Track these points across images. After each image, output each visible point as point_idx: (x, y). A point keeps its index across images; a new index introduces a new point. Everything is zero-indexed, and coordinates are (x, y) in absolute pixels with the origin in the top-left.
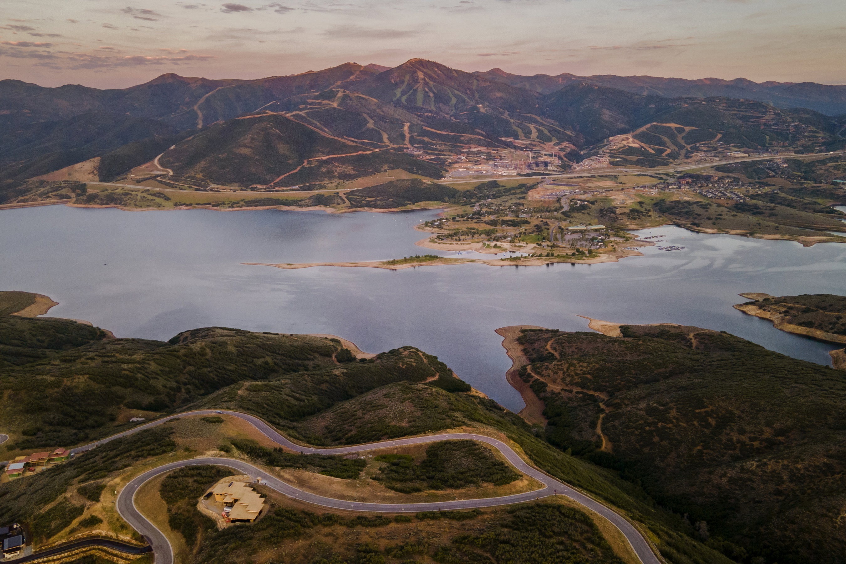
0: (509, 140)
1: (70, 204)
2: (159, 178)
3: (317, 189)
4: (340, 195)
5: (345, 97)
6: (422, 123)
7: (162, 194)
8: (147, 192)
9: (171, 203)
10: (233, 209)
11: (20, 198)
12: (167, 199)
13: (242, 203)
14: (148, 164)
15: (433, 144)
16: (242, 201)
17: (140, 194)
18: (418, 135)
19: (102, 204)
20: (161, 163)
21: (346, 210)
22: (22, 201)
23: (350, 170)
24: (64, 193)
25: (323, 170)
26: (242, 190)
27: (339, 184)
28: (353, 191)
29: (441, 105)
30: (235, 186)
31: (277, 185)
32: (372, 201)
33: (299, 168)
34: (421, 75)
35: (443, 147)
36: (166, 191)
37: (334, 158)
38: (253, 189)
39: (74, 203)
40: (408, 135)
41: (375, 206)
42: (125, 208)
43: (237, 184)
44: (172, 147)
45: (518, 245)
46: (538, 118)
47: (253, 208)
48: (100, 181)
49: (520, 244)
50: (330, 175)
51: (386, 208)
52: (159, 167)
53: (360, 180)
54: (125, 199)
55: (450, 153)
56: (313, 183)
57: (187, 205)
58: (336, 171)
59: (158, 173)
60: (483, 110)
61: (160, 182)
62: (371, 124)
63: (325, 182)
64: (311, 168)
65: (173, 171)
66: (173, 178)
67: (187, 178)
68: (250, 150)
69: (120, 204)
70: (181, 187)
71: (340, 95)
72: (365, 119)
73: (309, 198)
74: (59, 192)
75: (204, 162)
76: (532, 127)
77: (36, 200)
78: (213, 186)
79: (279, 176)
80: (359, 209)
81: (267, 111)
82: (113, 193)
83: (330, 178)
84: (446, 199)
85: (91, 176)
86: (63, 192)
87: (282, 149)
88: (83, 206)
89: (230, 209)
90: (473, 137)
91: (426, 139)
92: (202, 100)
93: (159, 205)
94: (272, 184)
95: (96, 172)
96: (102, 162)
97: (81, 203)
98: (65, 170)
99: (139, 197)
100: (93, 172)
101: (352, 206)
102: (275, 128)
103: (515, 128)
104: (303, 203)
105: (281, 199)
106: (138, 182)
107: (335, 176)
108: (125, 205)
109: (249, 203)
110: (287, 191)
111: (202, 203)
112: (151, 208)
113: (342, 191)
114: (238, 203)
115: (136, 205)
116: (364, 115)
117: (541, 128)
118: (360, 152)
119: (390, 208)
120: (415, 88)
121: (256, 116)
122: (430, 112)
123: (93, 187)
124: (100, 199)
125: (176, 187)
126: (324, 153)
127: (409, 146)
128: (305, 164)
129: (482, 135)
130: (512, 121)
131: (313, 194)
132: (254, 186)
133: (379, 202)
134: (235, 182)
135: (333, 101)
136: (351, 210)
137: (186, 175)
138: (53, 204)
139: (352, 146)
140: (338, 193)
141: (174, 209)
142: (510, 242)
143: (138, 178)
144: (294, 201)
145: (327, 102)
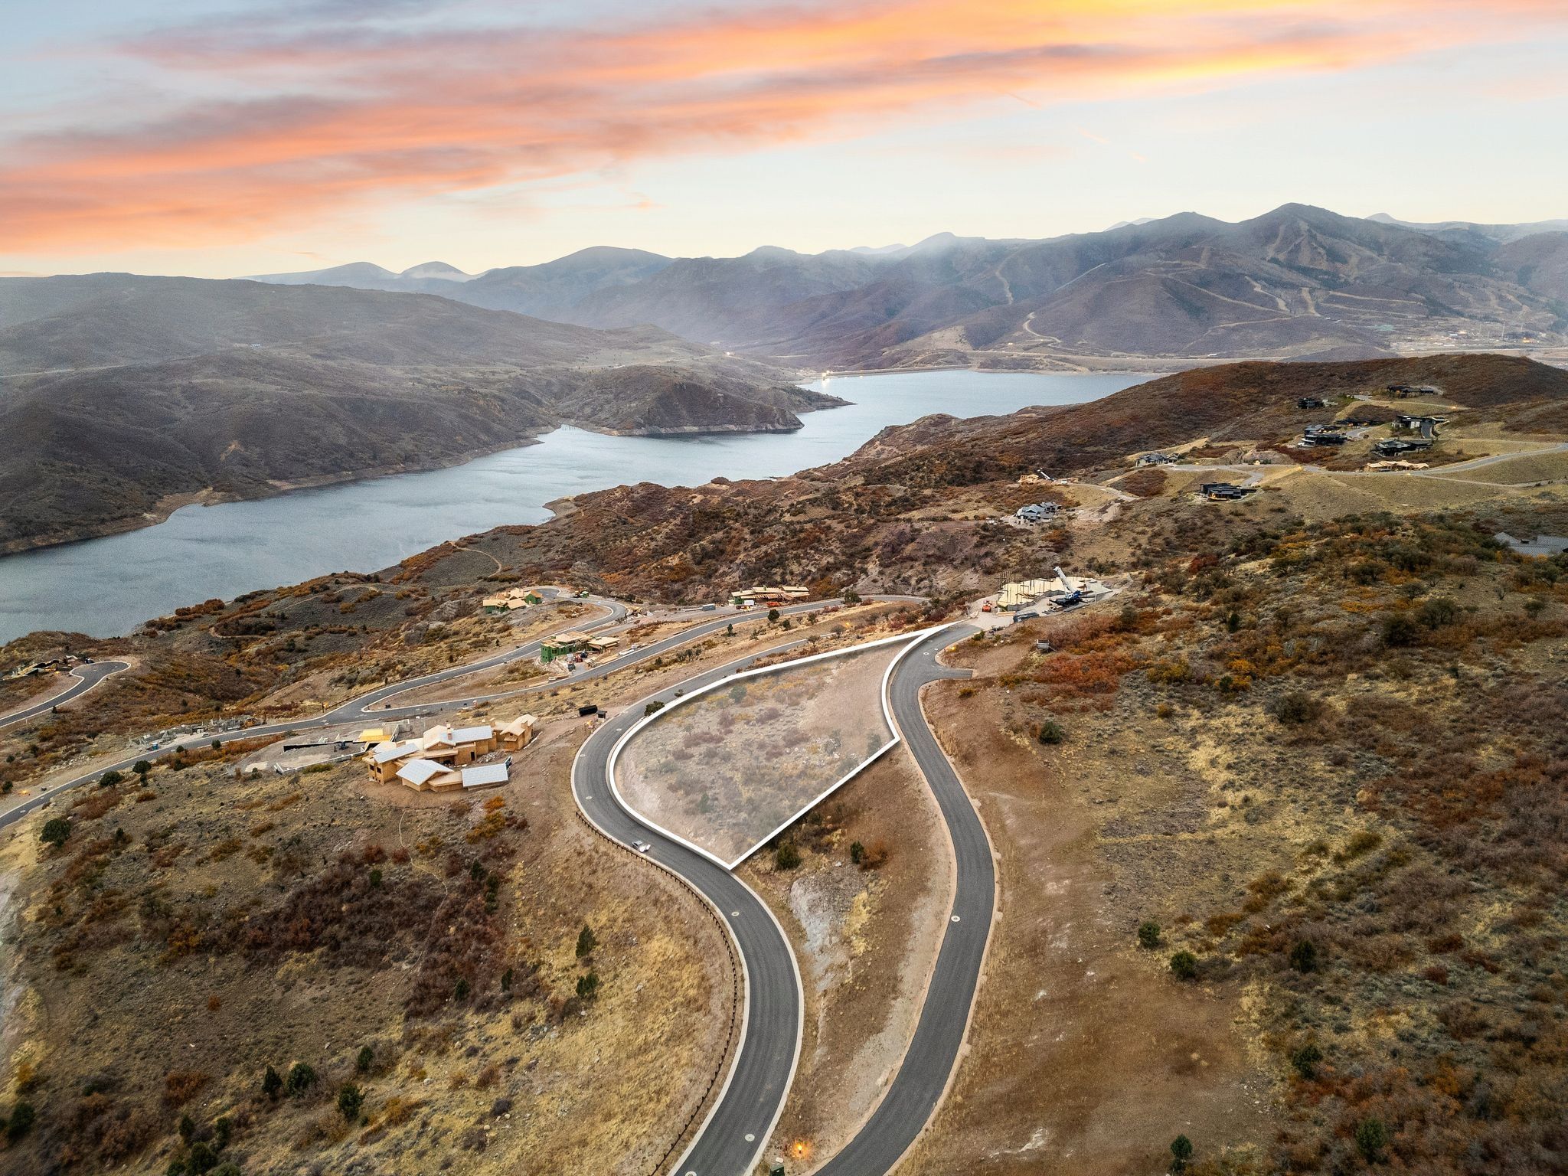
0: (1460, 307)
2: (1050, 345)
5: (1214, 254)
6: (1323, 288)
11: (901, 365)
15: (1350, 312)
18: (1326, 302)
19: (1009, 369)
20: (1035, 330)
23: (1271, 337)
25: (1236, 338)
33: (1204, 336)
34: (1303, 226)
35: (1367, 316)
37: (1245, 325)
38: (1161, 357)
39: (980, 368)
40: (1310, 302)
44: (1033, 315)
46: (1493, 282)
48: (981, 349)
52: (1038, 335)
55: (1379, 323)
58: (1253, 339)
59: (1042, 340)
60: (1406, 271)
62: (1258, 288)
64: (1219, 336)
65: (1057, 338)
66: (1066, 346)
67: (1080, 345)
69: (1028, 368)
71: (1206, 253)
72: (1248, 282)
75: (1090, 330)
76: (1488, 291)
90: (1407, 302)
91: (1340, 306)
93: (1074, 370)
95: (965, 340)
96: (967, 331)
98: (921, 340)
100: (960, 340)
107: (1254, 345)
116: (1247, 278)
118: (1276, 319)
120: (1296, 243)
122: (1326, 273)
127: (1319, 315)
128: (1210, 331)
129: (1423, 302)
130: (1457, 284)
132: (1162, 354)
135: (1198, 262)
139: (1264, 311)
143: (1020, 345)
145: (1189, 263)
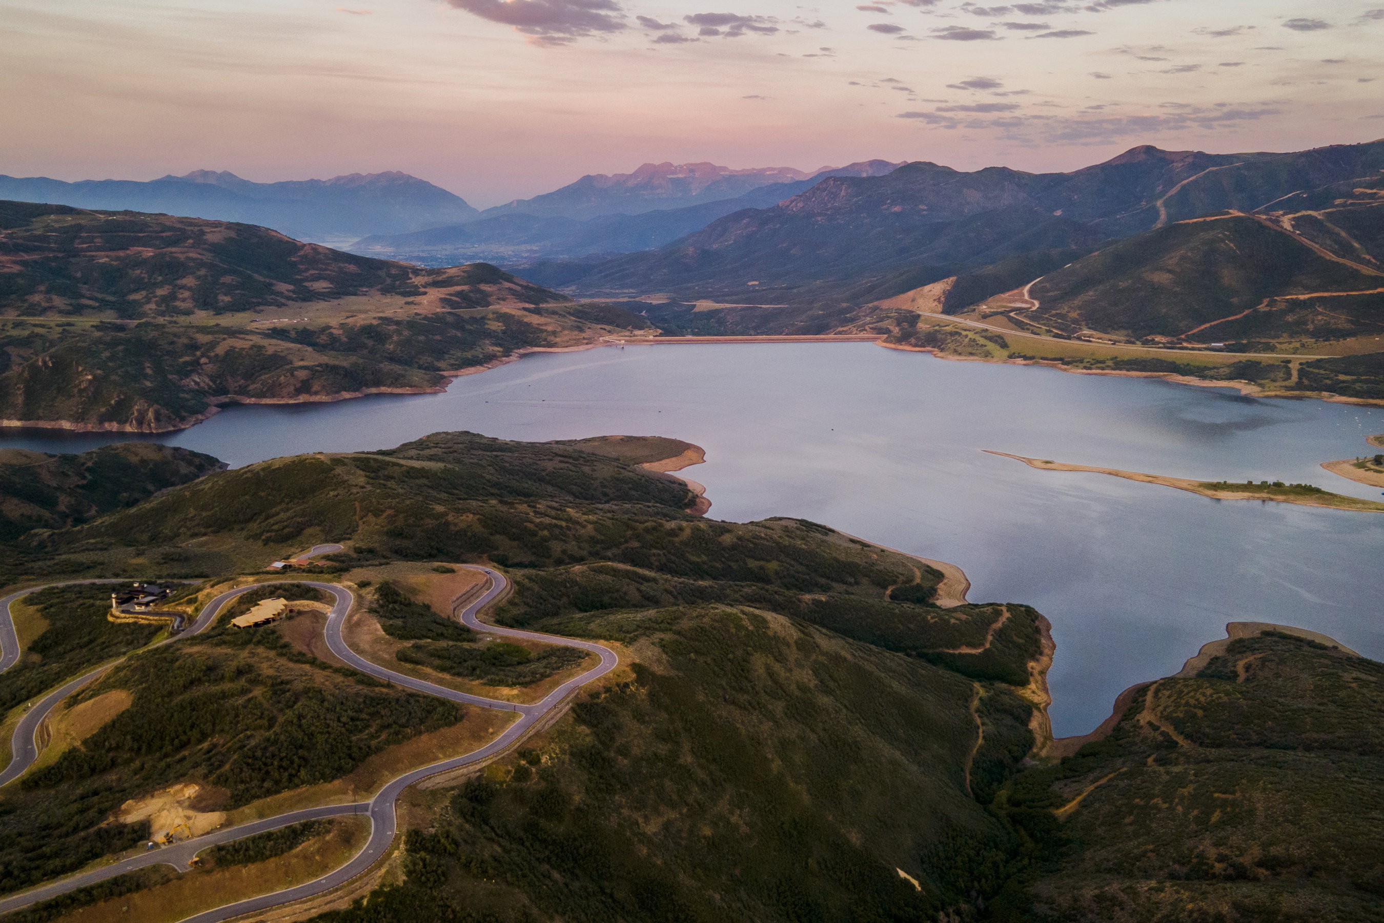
1: (879, 342)
2: (1012, 314)
3: (1255, 352)
4: (1290, 365)
7: (1002, 338)
8: (984, 334)
9: (1005, 353)
10: (1089, 371)
11: (840, 329)
12: (1004, 345)
13: (1110, 363)
14: (1015, 292)
16: (1112, 359)
17: (971, 335)
19: (916, 346)
20: (1032, 293)
21: (1278, 393)
22: (840, 333)
23: (1342, 320)
24: (885, 327)
25: (1290, 318)
26: (1127, 342)
27: (1303, 345)
28: (1321, 360)
30: (1119, 336)
31: (1189, 339)
32: (1344, 382)
33: (1246, 312)
36: (1010, 333)
37: (1322, 297)
38: (1145, 343)
39: (885, 341)
41: (1343, 391)
42: (940, 354)
43: (1124, 332)
47: (1124, 372)
48: (943, 312)
50: (1296, 329)
51: (1361, 397)
52: (1026, 297)
53: (1350, 341)
54: (949, 341)
56: (1258, 340)
57: (1025, 358)
58: (1313, 322)
59: (1019, 305)
61: (1011, 319)
63: (1281, 340)
64: (1268, 314)
65: (1040, 304)
66: (1035, 316)
67: (1053, 316)
68: (1171, 276)
69: (939, 347)
70: (1035, 330)
73: (1229, 366)
74: (879, 324)
75: (1091, 293)
77: (851, 333)
78: (1086, 332)
79: (1204, 323)
80: (1308, 393)
81: (1231, 211)
82: (939, 331)
83: (1293, 334)
86: (884, 324)
87: (1229, 276)
88: (893, 346)
89: (1085, 371)
92: (1178, 188)
93: (987, 355)
94: (1183, 336)
95: (942, 299)
96: (956, 285)
97: (891, 342)
99: (967, 340)
100: (939, 299)
101: (1299, 386)
102: (1230, 241)
104: (1212, 373)
105: (1178, 362)
106: (985, 317)
107: (1307, 333)
108: (942, 350)
109: (1120, 364)
110: (1199, 349)
111: (1050, 356)
112: (972, 358)
113: (1297, 360)
114: (1103, 362)
115: (955, 351)
118: (1380, 290)
119: (1373, 398)
121: (1208, 219)
123: (927, 321)
124: (918, 339)
125: (1028, 329)
128: (1262, 307)
131: (1241, 359)
132: (1149, 338)
133: (1357, 385)
134: (1126, 328)
136: (1289, 393)
137: (1054, 312)
138: (863, 340)
139: (1371, 277)
140: (1289, 361)
141: (1005, 362)
143: (988, 311)
144: (1198, 368)
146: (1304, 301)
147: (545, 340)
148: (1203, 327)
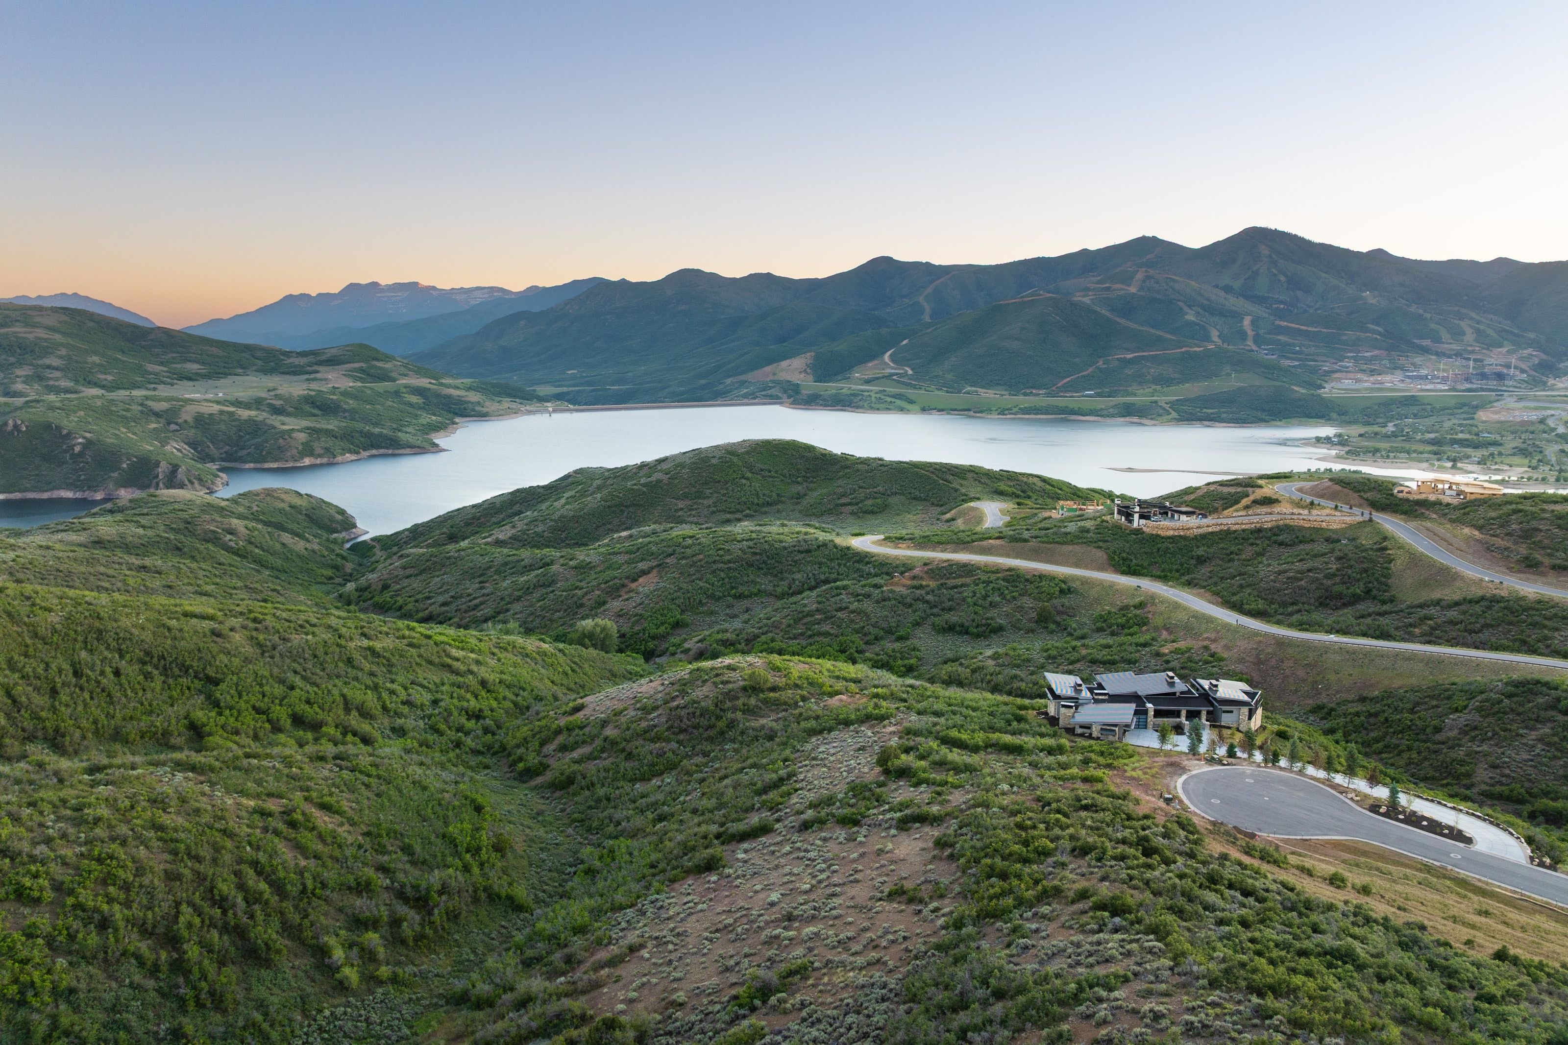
0: (1427, 343)
1: (783, 405)
2: (894, 378)
3: (1122, 397)
4: (1160, 404)
5: (1148, 278)
6: (1272, 318)
7: (903, 396)
8: (883, 394)
9: (916, 407)
10: (1004, 417)
12: (911, 402)
13: (1016, 410)
14: (876, 362)
15: (1294, 345)
16: (1013, 407)
18: (1269, 333)
19: (827, 406)
20: (894, 362)
21: (1170, 423)
23: (1170, 372)
24: (773, 394)
25: (1129, 372)
26: (1010, 395)
27: (1155, 390)
28: (1180, 400)
29: (1299, 293)
30: (1000, 390)
31: (1062, 390)
32: (1212, 414)
34: (1264, 251)
35: (1312, 350)
36: (910, 392)
37: (1144, 356)
38: (1025, 394)
39: (792, 404)
40: (1250, 333)
41: (1220, 421)
42: (857, 411)
43: (1003, 388)
44: (905, 342)
45: (1493, 467)
46: (1473, 315)
47: (1035, 416)
48: (817, 381)
49: (1497, 467)
50: (1140, 378)
51: (1236, 423)
52: (893, 365)
53: (1187, 385)
54: (855, 401)
55: (1324, 359)
56: (1116, 388)
57: (940, 410)
58: (1149, 374)
59: (893, 371)
60: (1374, 301)
61: (898, 382)
62: (1190, 317)
63: (1133, 387)
64: (1110, 369)
65: (912, 369)
66: (914, 378)
67: (933, 377)
68: (1020, 343)
69: (849, 406)
70: (927, 389)
71: (1139, 276)
72: (1181, 309)
73: (1115, 407)
74: (769, 392)
75: (954, 359)
76: (1464, 324)
78: (969, 388)
79: (1064, 378)
80: (1194, 423)
81: (1043, 293)
82: (838, 394)
83: (1141, 383)
84: (1334, 415)
85: (802, 375)
86: (772, 392)
87: (1066, 343)
89: (1000, 417)
90: (1362, 335)
91: (1283, 338)
92: (929, 290)
93: (902, 410)
94: (1055, 388)
95: (809, 371)
96: (817, 359)
98: (768, 369)
99: (873, 399)
100: (806, 370)
101: (1182, 418)
102: (1055, 315)
103: (1433, 326)
104: (1105, 412)
105: (1070, 407)
106: (868, 382)
107: (1148, 381)
108: (858, 407)
109: (1024, 410)
110: (1078, 397)
111: (958, 408)
112: (891, 412)
113: (1163, 400)
114: (1010, 409)
116: (1180, 304)
117: (1482, 328)
118: (1183, 350)
120: (1255, 269)
121: (1027, 299)
122: (1282, 302)
123: (809, 387)
124: (824, 400)
125: (920, 388)
126: (1129, 350)
127: (1254, 348)
128: (1100, 363)
129: (1380, 334)
130: (1428, 316)
131: (1119, 402)
132: (1028, 391)
133: (1224, 416)
134: (1002, 385)
135: (1129, 285)
136: (1181, 424)
138: (764, 404)
139: (1170, 340)
140: (1156, 402)
141: (921, 414)
142: (1479, 463)
143: (866, 377)
144: (1090, 410)
145: (1120, 286)
146: (1131, 359)
147: (474, 410)
148: (1065, 381)
